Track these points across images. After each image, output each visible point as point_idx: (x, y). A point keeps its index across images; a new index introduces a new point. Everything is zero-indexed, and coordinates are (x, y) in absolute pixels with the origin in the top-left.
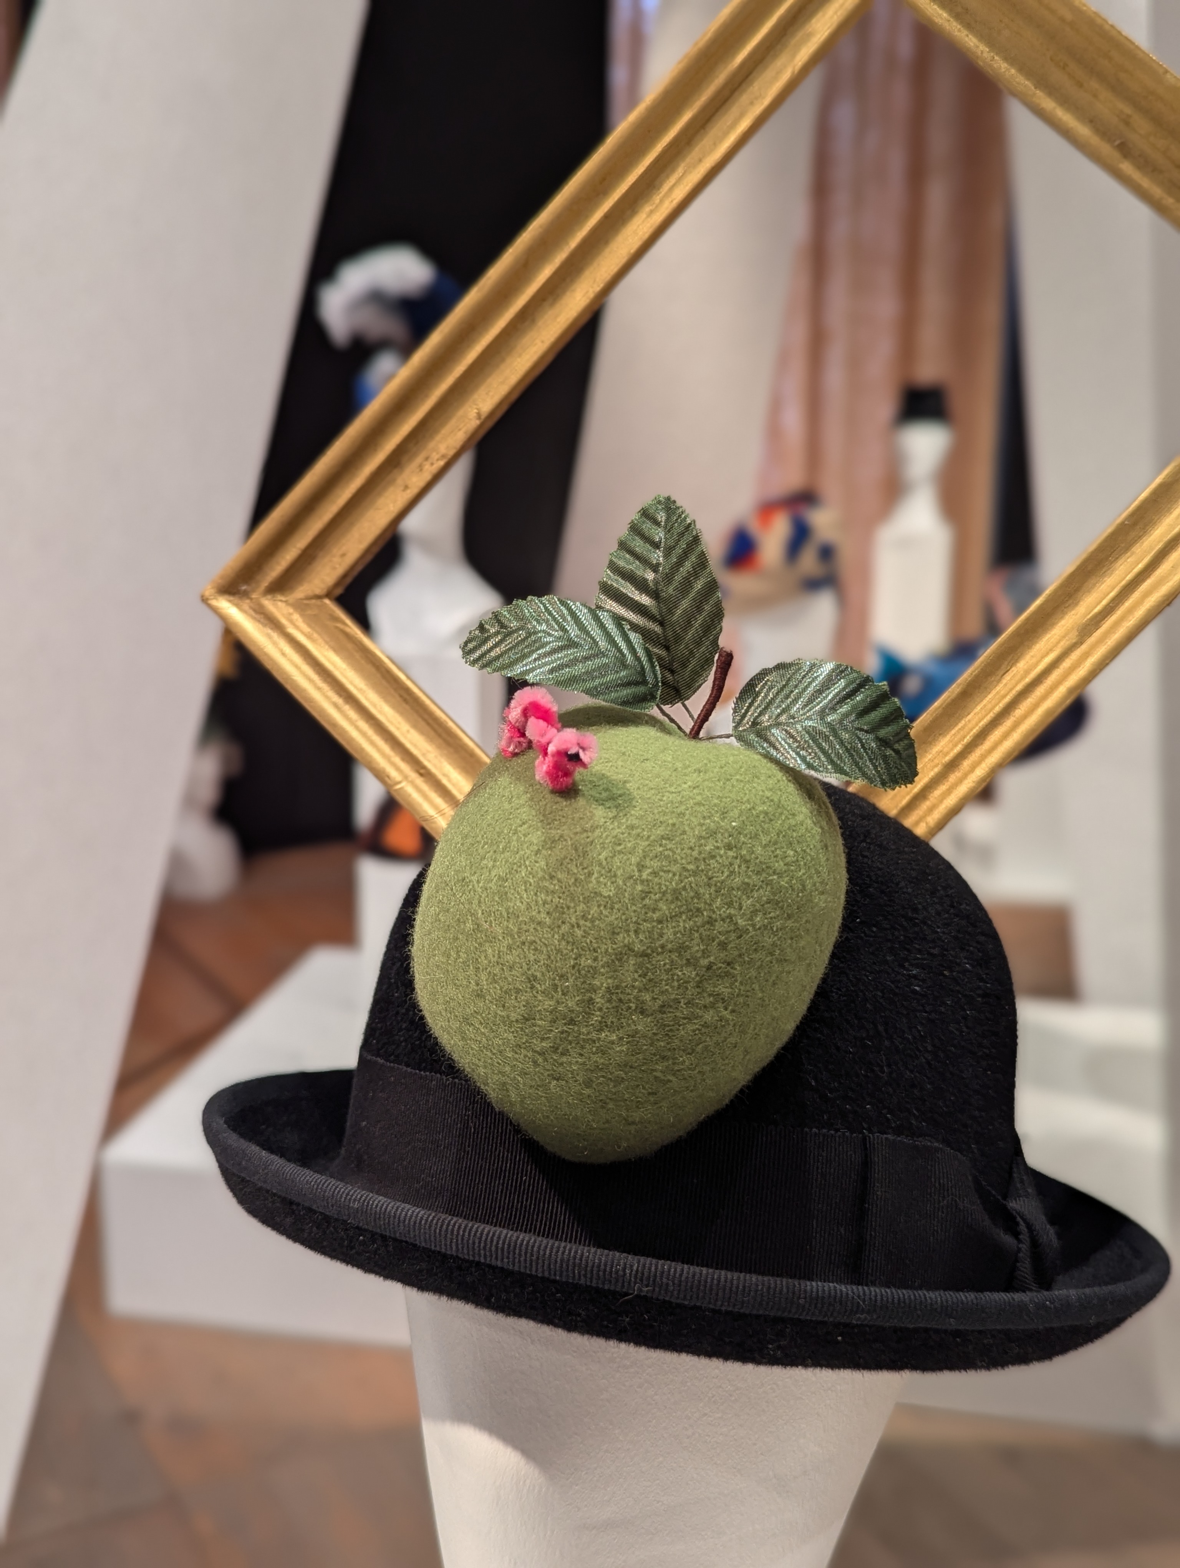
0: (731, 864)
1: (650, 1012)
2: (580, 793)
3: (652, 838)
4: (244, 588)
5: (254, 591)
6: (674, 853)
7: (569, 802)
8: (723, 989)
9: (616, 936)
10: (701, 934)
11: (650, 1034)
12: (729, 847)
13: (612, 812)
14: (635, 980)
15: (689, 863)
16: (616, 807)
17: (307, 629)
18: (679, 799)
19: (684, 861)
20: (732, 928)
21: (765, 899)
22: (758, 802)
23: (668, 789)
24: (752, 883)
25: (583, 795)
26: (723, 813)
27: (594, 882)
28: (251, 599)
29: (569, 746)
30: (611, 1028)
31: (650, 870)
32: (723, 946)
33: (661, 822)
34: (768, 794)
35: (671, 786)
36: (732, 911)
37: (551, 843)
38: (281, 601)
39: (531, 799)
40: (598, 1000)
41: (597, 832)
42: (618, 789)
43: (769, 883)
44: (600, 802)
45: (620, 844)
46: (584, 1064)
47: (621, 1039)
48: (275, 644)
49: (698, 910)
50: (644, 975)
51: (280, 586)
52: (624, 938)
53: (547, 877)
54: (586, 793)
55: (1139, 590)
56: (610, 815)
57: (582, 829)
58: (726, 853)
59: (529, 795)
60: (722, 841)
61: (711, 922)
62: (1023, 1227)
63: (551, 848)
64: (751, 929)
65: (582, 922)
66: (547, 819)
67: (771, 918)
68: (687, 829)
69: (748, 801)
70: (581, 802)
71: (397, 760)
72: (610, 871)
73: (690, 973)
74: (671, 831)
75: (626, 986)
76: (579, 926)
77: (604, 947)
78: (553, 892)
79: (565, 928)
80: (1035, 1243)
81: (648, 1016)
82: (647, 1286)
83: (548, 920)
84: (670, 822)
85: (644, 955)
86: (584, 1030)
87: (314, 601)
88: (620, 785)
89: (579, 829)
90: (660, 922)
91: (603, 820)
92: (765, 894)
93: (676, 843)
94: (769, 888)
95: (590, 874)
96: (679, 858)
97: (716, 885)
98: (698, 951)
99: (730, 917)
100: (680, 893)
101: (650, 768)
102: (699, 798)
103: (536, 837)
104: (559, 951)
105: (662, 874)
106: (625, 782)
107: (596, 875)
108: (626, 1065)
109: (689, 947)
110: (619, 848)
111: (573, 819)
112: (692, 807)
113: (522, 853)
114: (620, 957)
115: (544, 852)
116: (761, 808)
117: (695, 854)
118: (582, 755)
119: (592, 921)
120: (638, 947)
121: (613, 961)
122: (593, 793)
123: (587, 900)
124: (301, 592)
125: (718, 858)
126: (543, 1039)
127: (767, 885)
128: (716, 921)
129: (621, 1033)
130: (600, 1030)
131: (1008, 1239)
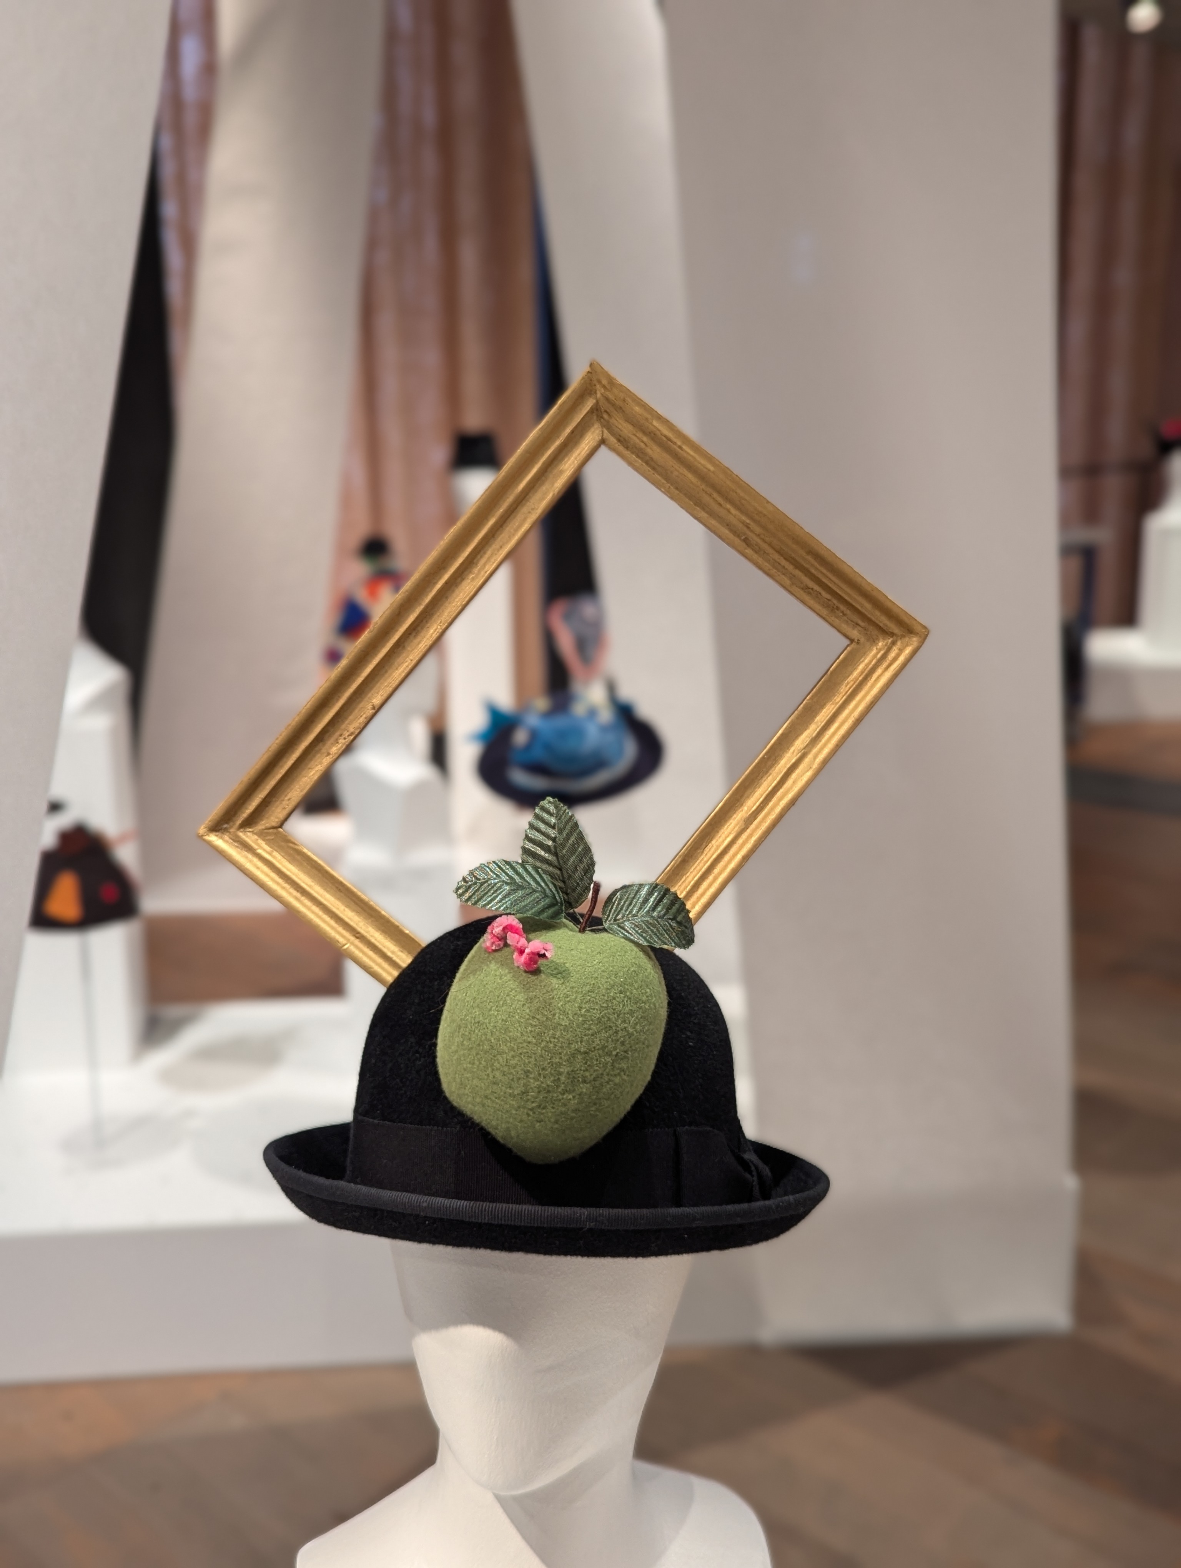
0: (623, 1001)
1: (588, 1081)
2: (542, 972)
3: (584, 992)
4: (225, 826)
5: (231, 827)
6: (596, 999)
7: (536, 977)
8: (624, 1065)
9: (570, 1045)
10: (612, 1039)
11: (588, 1093)
12: (621, 992)
13: (561, 980)
14: (581, 1066)
15: (603, 1003)
16: (563, 978)
17: (268, 849)
18: (594, 969)
19: (601, 1003)
20: (626, 1034)
21: (640, 1016)
22: (630, 966)
23: (587, 965)
24: (633, 1009)
25: (544, 973)
26: (616, 975)
27: (557, 1018)
28: (230, 832)
29: (540, 950)
30: (570, 1092)
31: (585, 1009)
32: (623, 1043)
33: (587, 983)
34: (634, 961)
35: (588, 963)
36: (626, 1025)
37: (530, 1000)
38: (250, 832)
39: (513, 976)
40: (563, 1078)
41: (555, 992)
42: (562, 968)
43: (640, 1008)
44: (555, 976)
45: (568, 997)
46: (555, 1112)
47: (574, 1097)
48: (251, 861)
49: (610, 1027)
50: (586, 1063)
51: (249, 823)
52: (575, 1046)
53: (531, 1018)
54: (545, 971)
55: (776, 796)
56: (561, 982)
57: (547, 991)
58: (620, 996)
59: (512, 974)
60: (618, 989)
61: (616, 1032)
62: (753, 1168)
63: (531, 1003)
64: (635, 1032)
65: (552, 1040)
66: (526, 988)
67: (643, 1026)
68: (600, 986)
69: (626, 967)
70: (543, 976)
71: (340, 929)
72: (565, 1011)
73: (609, 1059)
74: (593, 987)
75: (577, 1070)
76: (551, 1042)
77: (565, 1052)
78: (535, 1026)
79: (543, 1044)
80: (760, 1176)
81: (587, 1083)
82: (592, 1222)
83: (534, 1041)
84: (592, 983)
85: (585, 1053)
86: (555, 1095)
87: (271, 831)
88: (563, 965)
89: (545, 991)
90: (592, 1035)
91: (557, 986)
92: (638, 1014)
93: (596, 993)
94: (641, 1010)
95: (554, 1015)
96: (598, 1001)
97: (617, 1013)
98: (611, 1048)
99: (625, 1028)
100: (601, 1019)
101: (576, 954)
102: (603, 968)
103: (521, 997)
104: (542, 1056)
105: (591, 1010)
106: (564, 963)
107: (557, 1015)
108: (576, 1110)
109: (607, 1046)
110: (568, 999)
111: (541, 986)
112: (601, 974)
113: (514, 1006)
114: (573, 1055)
115: (527, 1005)
116: (632, 969)
117: (606, 998)
118: (547, 954)
119: (557, 1039)
120: (582, 1050)
121: (570, 1058)
122: (549, 971)
123: (554, 1029)
124: (262, 825)
125: (617, 999)
126: (533, 1102)
127: (640, 1009)
128: (619, 1031)
129: (574, 1094)
130: (564, 1094)
131: (748, 1176)
